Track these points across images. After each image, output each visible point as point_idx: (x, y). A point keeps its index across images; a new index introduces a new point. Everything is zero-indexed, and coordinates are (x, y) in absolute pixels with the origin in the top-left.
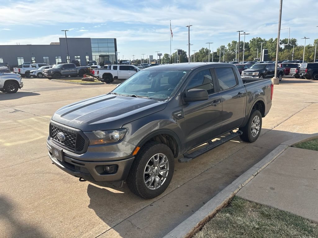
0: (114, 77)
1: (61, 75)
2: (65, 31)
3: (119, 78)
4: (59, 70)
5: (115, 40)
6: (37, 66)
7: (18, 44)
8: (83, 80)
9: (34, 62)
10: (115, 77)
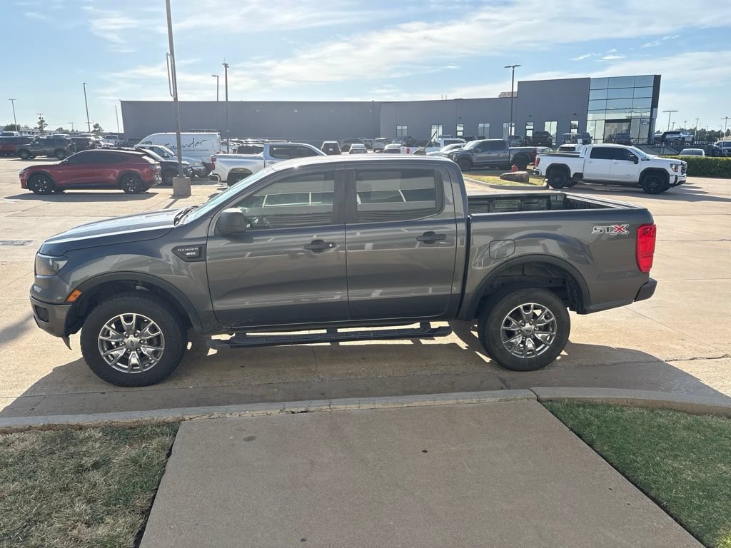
0: (574, 175)
1: (472, 164)
2: (514, 67)
3: (585, 177)
4: (470, 153)
5: (657, 79)
6: (442, 143)
7: (444, 99)
8: (503, 178)
9: (460, 134)
10: (576, 174)
